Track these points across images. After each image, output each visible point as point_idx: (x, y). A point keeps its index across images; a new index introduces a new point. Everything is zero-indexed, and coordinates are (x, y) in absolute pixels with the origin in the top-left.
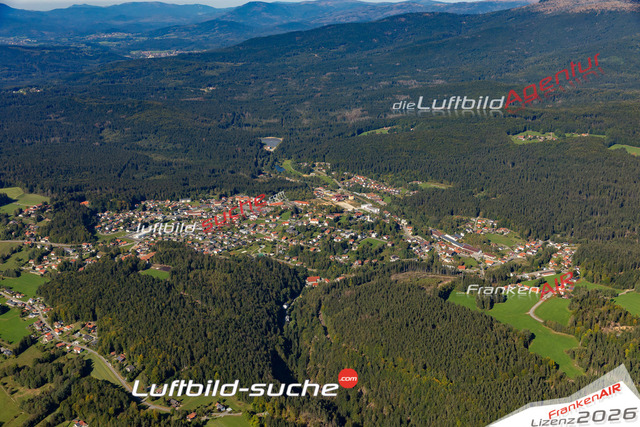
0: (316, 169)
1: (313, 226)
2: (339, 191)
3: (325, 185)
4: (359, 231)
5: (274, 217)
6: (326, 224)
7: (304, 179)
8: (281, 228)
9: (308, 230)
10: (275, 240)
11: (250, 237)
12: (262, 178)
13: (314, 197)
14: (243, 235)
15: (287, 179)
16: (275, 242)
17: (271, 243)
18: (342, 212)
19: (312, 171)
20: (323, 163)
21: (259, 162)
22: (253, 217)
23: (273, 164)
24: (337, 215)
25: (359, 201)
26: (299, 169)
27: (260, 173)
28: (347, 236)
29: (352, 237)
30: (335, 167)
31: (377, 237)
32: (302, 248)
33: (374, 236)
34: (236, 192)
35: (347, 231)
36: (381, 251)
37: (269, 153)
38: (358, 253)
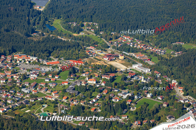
0: (85, 29)
1: (91, 86)
2: (109, 51)
3: (95, 44)
4: (135, 92)
5: (53, 77)
6: (103, 84)
7: (75, 38)
8: (61, 88)
9: (87, 90)
10: (56, 100)
11: (32, 96)
12: (35, 37)
13: (87, 57)
14: (25, 94)
15: (59, 38)
16: (56, 102)
17: (53, 102)
18: (116, 72)
19: (81, 30)
20: (91, 23)
21: (32, 21)
22: (33, 77)
23: (44, 23)
24: (112, 75)
25: (130, 61)
26: (69, 28)
27: (33, 31)
28: (125, 97)
29: (129, 98)
30: (103, 27)
31: (152, 97)
32: (83, 108)
33: (149, 96)
34: (13, 51)
35: (123, 91)
36: (157, 111)
37: (39, 13)
38: (137, 113)
